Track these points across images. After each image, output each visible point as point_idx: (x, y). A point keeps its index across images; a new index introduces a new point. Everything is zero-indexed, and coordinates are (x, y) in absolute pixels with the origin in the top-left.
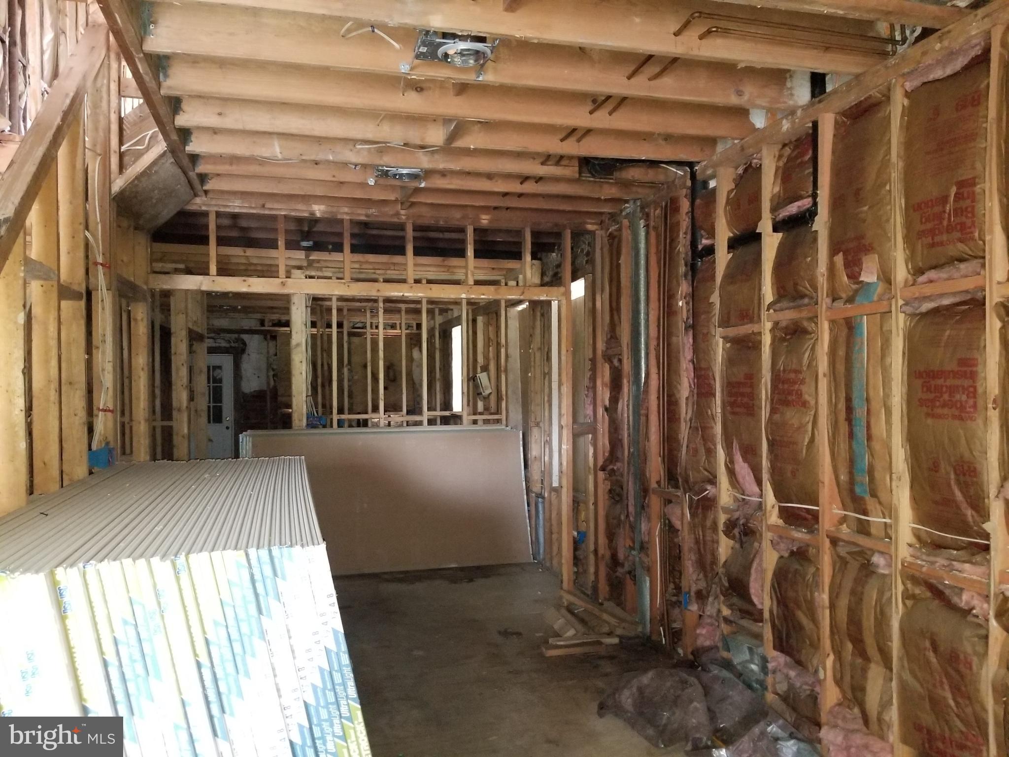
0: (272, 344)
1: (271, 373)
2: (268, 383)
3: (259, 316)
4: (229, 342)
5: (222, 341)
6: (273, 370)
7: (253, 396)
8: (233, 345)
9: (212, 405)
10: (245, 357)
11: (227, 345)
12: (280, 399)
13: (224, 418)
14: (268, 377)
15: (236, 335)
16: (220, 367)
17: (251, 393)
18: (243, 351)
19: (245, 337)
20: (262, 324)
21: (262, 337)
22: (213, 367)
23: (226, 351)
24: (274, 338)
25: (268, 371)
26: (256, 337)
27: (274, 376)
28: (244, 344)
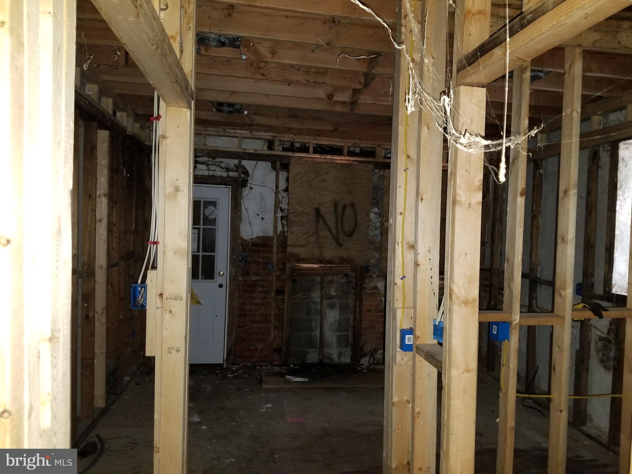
0: (283, 175)
1: (280, 214)
2: (275, 227)
3: (268, 135)
4: (228, 170)
5: (217, 168)
6: (282, 210)
7: (254, 244)
8: (232, 174)
9: (201, 254)
10: (246, 191)
11: (225, 174)
12: (289, 249)
13: (216, 273)
14: (275, 219)
15: (236, 162)
16: (214, 204)
17: (251, 239)
18: (244, 183)
19: (248, 164)
20: (271, 147)
21: (269, 164)
22: (204, 202)
23: (223, 182)
24: (285, 167)
25: (276, 212)
26: (261, 164)
27: (282, 218)
28: (246, 173)
